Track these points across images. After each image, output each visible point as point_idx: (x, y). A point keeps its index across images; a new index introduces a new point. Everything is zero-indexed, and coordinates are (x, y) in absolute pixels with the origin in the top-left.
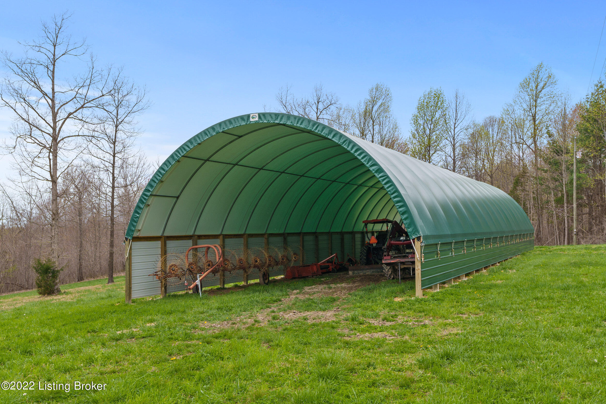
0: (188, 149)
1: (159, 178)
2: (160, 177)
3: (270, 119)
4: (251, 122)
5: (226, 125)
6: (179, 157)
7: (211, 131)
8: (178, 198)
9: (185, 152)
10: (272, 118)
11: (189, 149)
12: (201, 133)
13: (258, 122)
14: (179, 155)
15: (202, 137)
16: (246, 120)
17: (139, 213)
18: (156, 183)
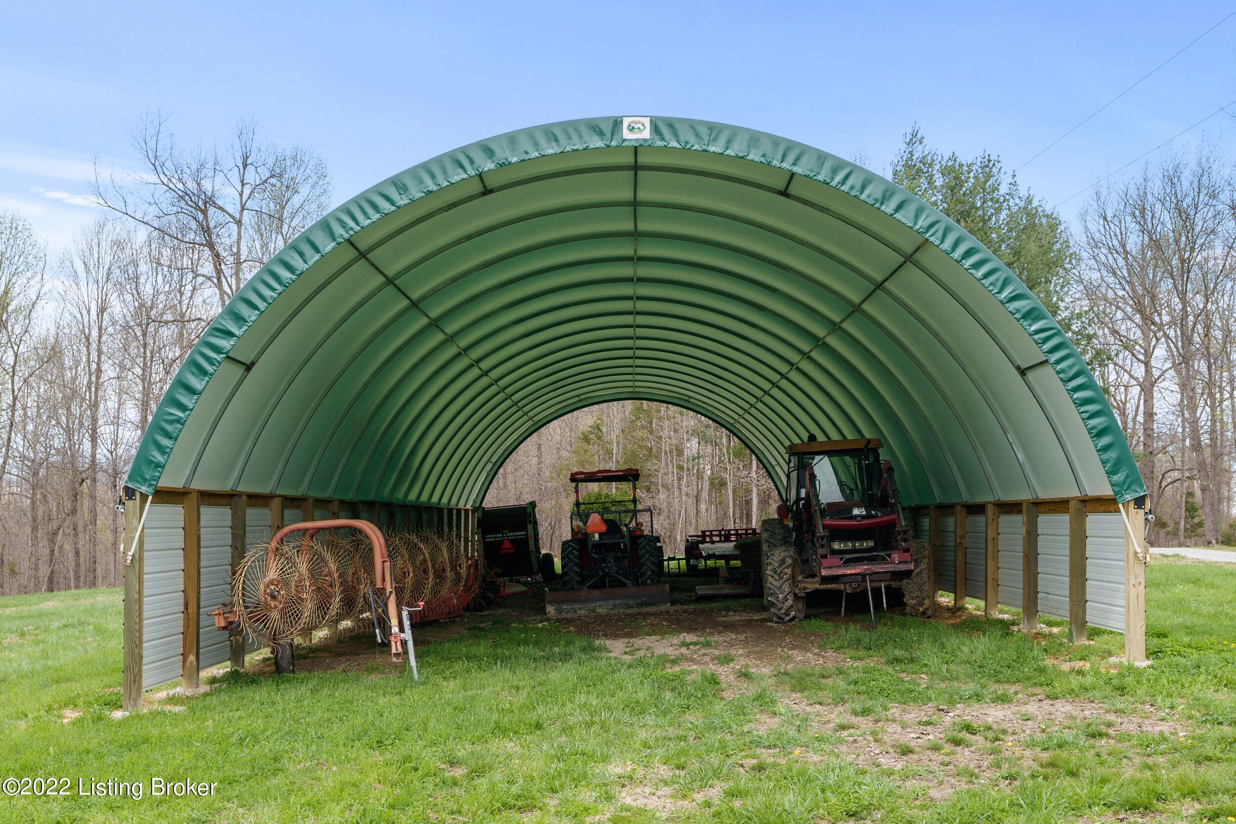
0: (387, 207)
1: (268, 293)
2: (273, 289)
3: (692, 139)
4: (624, 140)
5: (536, 145)
6: (352, 229)
7: (479, 157)
8: (249, 367)
9: (378, 216)
10: (697, 135)
11: (393, 208)
12: (438, 160)
13: (649, 143)
14: (352, 224)
15: (445, 172)
16: (608, 134)
17: (183, 408)
18: (257, 308)
